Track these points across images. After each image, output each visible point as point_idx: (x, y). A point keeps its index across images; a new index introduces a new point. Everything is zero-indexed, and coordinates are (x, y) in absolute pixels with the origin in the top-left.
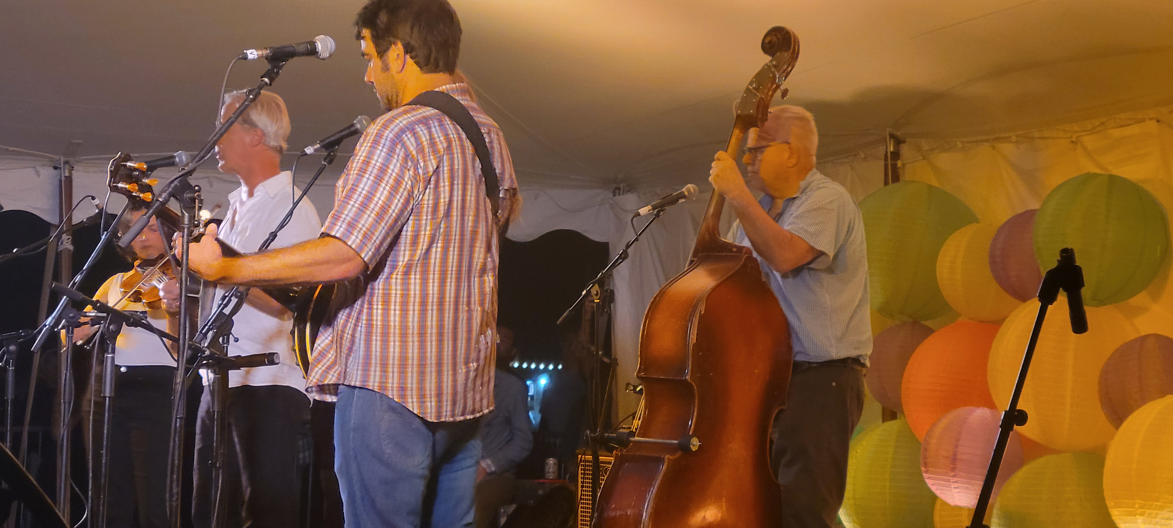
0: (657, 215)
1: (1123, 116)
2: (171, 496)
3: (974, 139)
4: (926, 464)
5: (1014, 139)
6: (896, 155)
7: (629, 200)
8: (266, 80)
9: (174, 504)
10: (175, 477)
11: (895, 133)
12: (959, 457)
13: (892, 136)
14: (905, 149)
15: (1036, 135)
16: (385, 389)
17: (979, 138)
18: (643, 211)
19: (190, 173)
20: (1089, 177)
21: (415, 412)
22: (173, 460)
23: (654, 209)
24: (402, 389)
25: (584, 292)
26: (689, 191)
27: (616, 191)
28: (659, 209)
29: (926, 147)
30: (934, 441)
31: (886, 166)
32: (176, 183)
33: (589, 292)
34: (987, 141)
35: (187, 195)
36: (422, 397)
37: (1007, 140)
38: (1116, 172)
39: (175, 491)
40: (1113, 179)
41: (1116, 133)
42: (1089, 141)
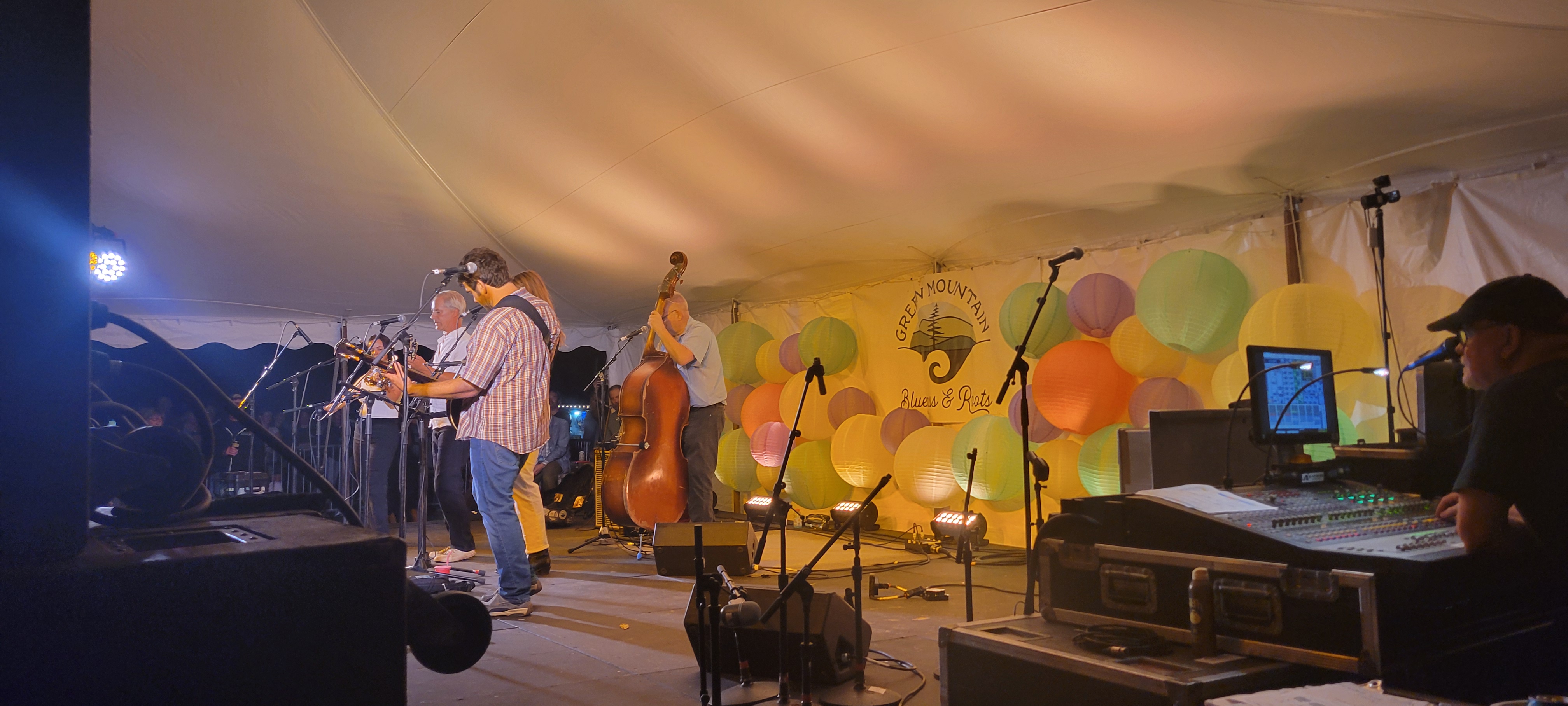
0: (629, 341)
1: (836, 291)
2: (401, 481)
3: (771, 302)
4: (752, 448)
5: (789, 302)
6: (737, 310)
7: (616, 332)
8: (444, 284)
9: (403, 485)
10: (403, 472)
11: (736, 299)
12: (767, 444)
13: (735, 301)
14: (740, 307)
15: (799, 300)
16: (497, 440)
17: (773, 302)
18: (623, 339)
19: (407, 328)
20: (823, 318)
21: (513, 450)
22: (402, 464)
23: (628, 337)
24: (505, 440)
25: (596, 376)
26: (644, 329)
27: (609, 328)
28: (630, 338)
29: (750, 306)
30: (755, 438)
31: (732, 315)
32: (400, 333)
33: (598, 376)
34: (777, 303)
35: (406, 339)
36: (515, 443)
37: (786, 302)
38: (833, 316)
39: (403, 479)
40: (832, 318)
41: (833, 299)
42: (821, 302)
